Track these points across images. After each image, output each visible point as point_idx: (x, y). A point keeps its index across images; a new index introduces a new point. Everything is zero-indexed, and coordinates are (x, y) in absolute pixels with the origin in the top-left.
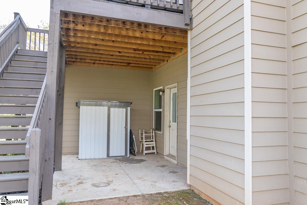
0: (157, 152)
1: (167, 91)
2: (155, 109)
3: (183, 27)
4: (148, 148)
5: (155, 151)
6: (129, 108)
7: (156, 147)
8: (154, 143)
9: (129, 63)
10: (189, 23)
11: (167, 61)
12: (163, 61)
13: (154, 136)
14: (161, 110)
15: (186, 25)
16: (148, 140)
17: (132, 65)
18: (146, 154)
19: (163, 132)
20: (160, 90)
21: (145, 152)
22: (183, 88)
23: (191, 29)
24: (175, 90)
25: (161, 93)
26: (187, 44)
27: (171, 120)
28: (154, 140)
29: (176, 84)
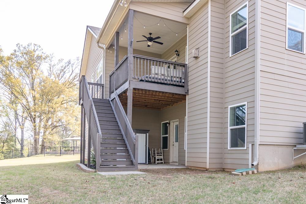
0: (164, 162)
1: (172, 124)
2: (162, 135)
3: (184, 93)
4: (158, 160)
5: (163, 161)
6: (148, 134)
7: (164, 159)
8: (162, 156)
9: (147, 106)
10: (187, 92)
11: (172, 105)
12: (169, 105)
13: (162, 152)
14: (167, 135)
15: (186, 93)
16: (158, 155)
17: (149, 106)
18: (157, 163)
19: (169, 149)
20: (167, 123)
21: (157, 162)
22: (182, 121)
23: (188, 95)
24: (177, 123)
25: (168, 125)
26: (186, 99)
27: (174, 141)
28: (162, 155)
29: (178, 120)
